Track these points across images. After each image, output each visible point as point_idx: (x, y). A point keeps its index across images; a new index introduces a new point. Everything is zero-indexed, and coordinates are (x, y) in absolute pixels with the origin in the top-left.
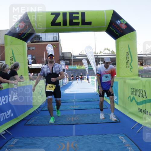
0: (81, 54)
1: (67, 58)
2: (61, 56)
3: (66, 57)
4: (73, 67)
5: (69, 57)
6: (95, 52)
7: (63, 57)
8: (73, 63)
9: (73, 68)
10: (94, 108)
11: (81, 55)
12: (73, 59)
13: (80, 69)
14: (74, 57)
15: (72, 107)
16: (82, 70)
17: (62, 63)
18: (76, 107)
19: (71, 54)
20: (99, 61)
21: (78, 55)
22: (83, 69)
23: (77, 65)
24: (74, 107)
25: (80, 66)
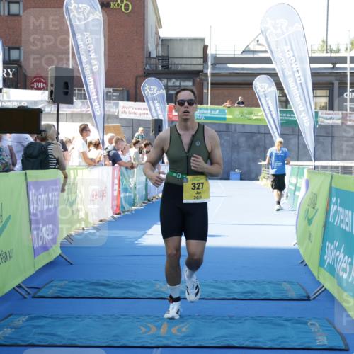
0: (252, 48)
1: (180, 68)
2: (154, 54)
3: (177, 61)
4: (208, 114)
5: (194, 61)
6: (325, 42)
7: (164, 60)
8: (208, 91)
9: (207, 118)
10: (269, 345)
11: (254, 52)
12: (213, 75)
13: (244, 125)
14: (219, 61)
15: (154, 330)
16: (254, 130)
17: (153, 88)
18: (174, 330)
19: (205, 48)
20: (343, 89)
21: (238, 52)
22: (258, 126)
23: (228, 104)
24: (163, 331)
25: (246, 109)
